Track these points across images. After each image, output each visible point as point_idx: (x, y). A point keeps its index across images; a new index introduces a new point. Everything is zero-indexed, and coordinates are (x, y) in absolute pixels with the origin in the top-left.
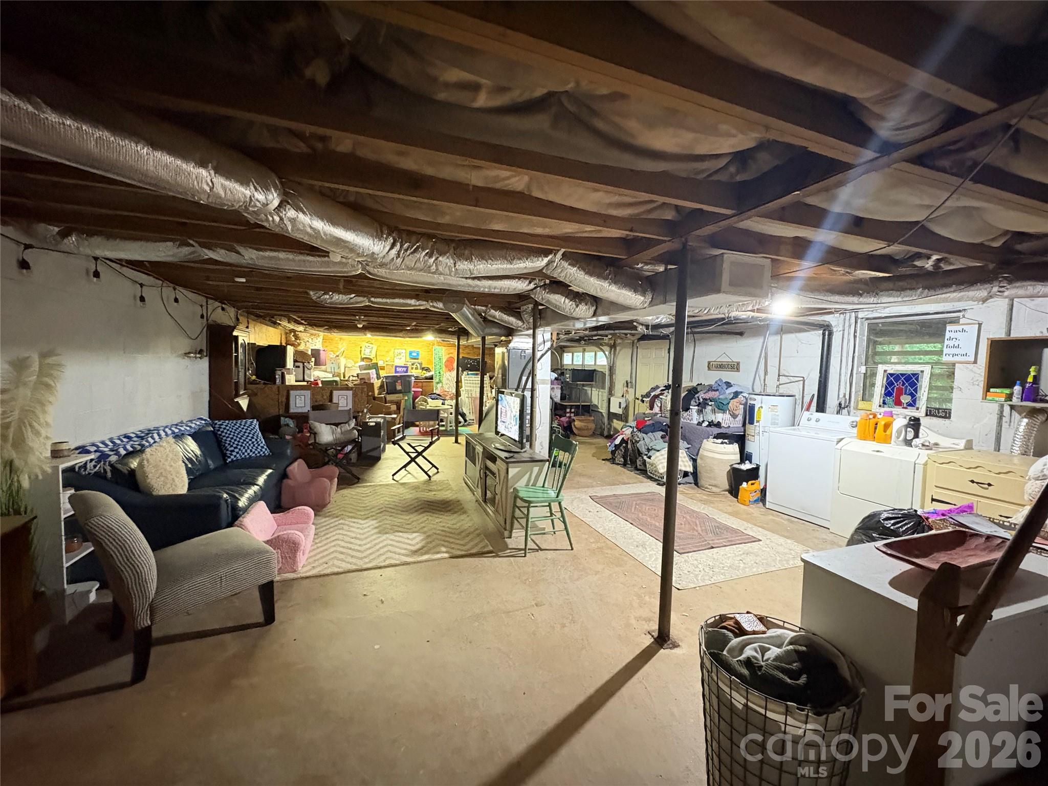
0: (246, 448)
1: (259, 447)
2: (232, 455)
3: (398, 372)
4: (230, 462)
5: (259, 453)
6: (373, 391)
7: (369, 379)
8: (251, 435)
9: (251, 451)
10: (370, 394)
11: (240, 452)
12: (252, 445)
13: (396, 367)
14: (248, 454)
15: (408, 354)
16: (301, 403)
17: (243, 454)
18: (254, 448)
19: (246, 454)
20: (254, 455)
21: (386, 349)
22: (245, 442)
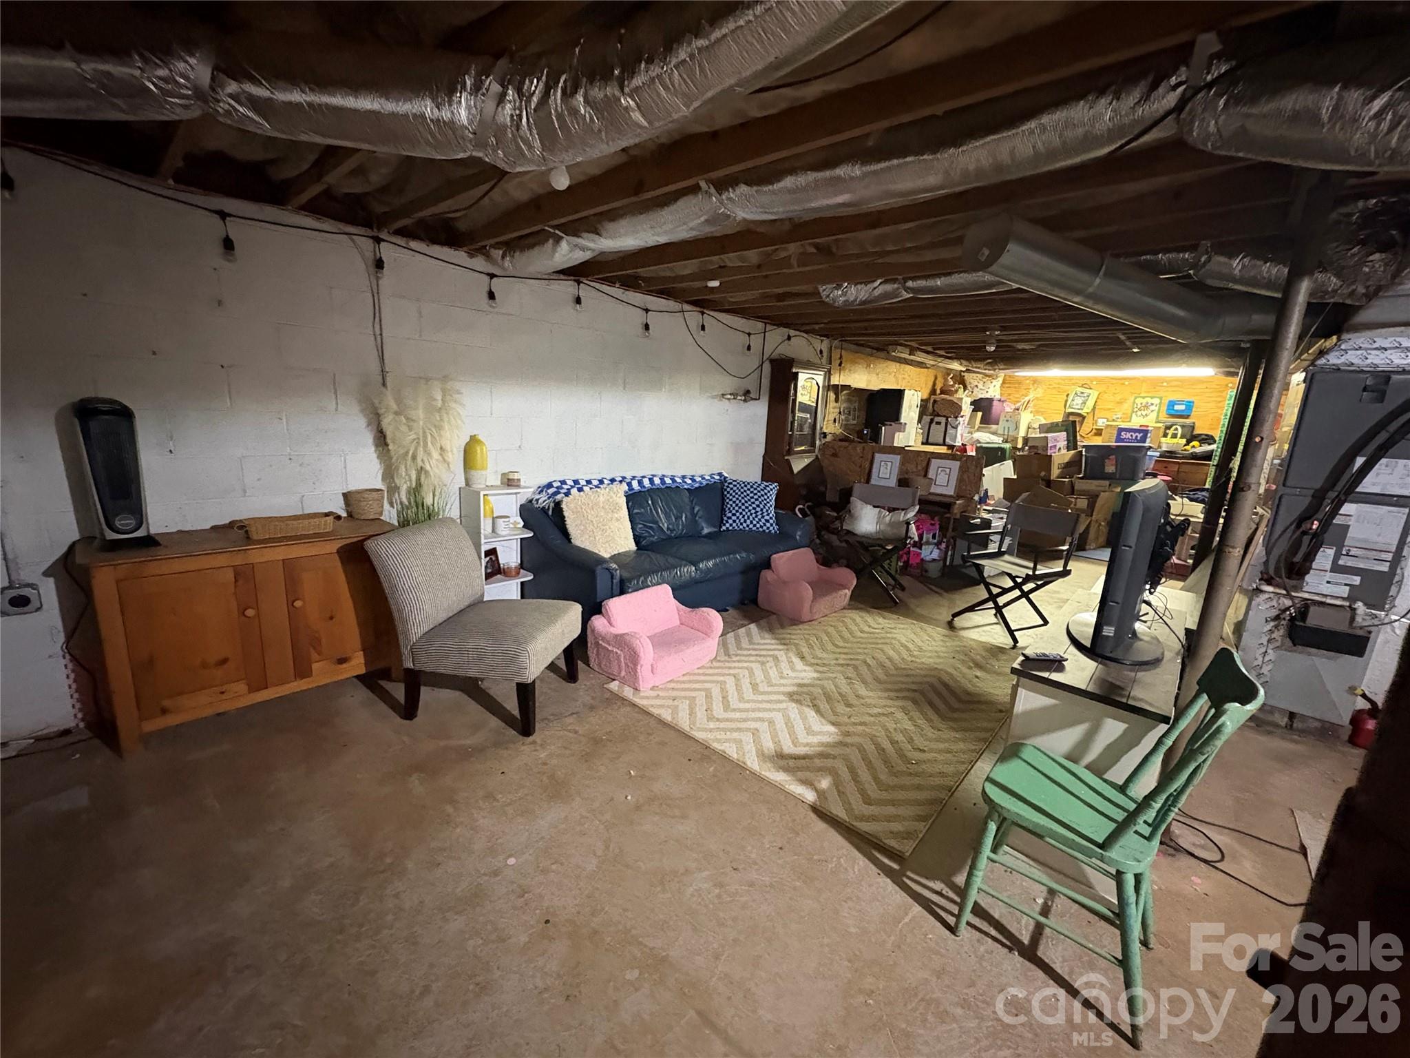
0: (746, 518)
1: (763, 520)
2: (727, 522)
3: (1123, 441)
4: (724, 531)
5: (761, 527)
6: (1049, 470)
7: (1046, 448)
8: (757, 503)
9: (751, 522)
10: (1043, 474)
11: (737, 521)
12: (754, 515)
13: (1121, 430)
14: (748, 526)
15: (1164, 408)
16: (886, 474)
17: (741, 524)
18: (757, 519)
19: (745, 525)
20: (754, 528)
21: (1118, 398)
22: (747, 510)
